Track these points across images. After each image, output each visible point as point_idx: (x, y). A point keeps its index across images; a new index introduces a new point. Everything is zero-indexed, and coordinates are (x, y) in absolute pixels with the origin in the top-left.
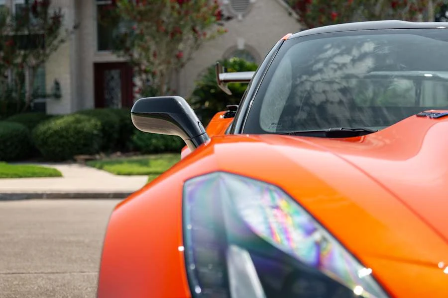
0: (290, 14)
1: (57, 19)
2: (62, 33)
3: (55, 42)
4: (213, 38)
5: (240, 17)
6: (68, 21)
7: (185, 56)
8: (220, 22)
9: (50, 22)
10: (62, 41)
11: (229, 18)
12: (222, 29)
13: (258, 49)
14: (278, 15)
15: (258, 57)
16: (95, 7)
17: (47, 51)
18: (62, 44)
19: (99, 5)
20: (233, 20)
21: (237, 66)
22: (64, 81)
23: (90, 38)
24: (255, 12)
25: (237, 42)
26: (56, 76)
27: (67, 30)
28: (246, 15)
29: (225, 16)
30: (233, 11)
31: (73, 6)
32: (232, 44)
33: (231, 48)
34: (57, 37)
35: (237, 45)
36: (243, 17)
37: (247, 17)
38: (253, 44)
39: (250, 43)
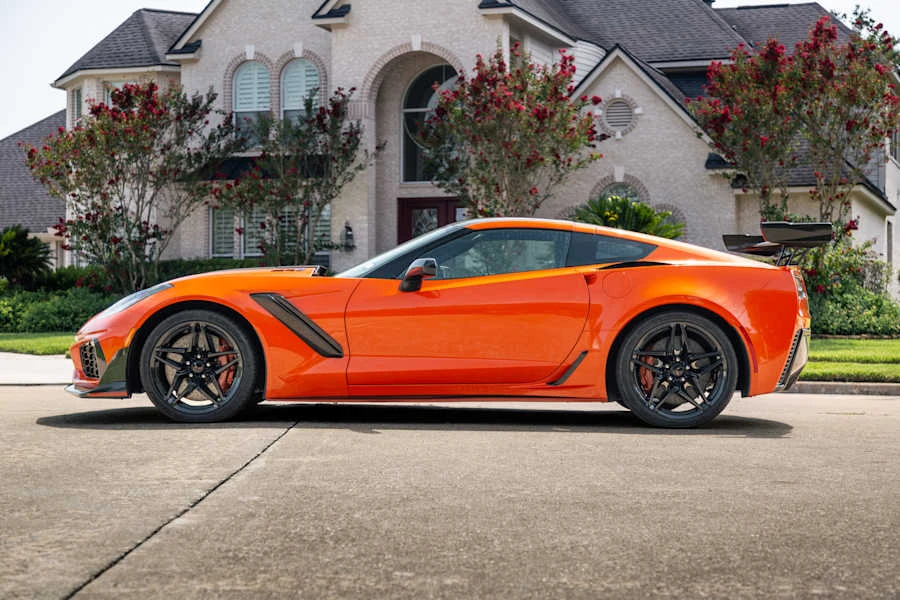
0: (699, 135)
1: (354, 135)
2: (360, 156)
3: (350, 169)
4: (580, 164)
5: (619, 135)
6: (368, 141)
7: (542, 192)
8: (592, 143)
9: (343, 139)
10: (360, 168)
11: (604, 137)
12: (595, 152)
13: (644, 182)
14: (676, 132)
15: (643, 193)
16: (402, 117)
17: (339, 182)
18: (361, 172)
19: (406, 114)
20: (609, 140)
21: (618, 208)
22: (358, 225)
23: (393, 162)
24: (640, 127)
25: (614, 171)
26: (348, 218)
27: (366, 151)
28: (627, 133)
29: (599, 134)
30: (608, 126)
31: (373, 117)
32: (606, 174)
33: (605, 179)
34: (353, 161)
35: (613, 176)
36: (623, 134)
37: (629, 135)
38: (637, 174)
39: (632, 173)
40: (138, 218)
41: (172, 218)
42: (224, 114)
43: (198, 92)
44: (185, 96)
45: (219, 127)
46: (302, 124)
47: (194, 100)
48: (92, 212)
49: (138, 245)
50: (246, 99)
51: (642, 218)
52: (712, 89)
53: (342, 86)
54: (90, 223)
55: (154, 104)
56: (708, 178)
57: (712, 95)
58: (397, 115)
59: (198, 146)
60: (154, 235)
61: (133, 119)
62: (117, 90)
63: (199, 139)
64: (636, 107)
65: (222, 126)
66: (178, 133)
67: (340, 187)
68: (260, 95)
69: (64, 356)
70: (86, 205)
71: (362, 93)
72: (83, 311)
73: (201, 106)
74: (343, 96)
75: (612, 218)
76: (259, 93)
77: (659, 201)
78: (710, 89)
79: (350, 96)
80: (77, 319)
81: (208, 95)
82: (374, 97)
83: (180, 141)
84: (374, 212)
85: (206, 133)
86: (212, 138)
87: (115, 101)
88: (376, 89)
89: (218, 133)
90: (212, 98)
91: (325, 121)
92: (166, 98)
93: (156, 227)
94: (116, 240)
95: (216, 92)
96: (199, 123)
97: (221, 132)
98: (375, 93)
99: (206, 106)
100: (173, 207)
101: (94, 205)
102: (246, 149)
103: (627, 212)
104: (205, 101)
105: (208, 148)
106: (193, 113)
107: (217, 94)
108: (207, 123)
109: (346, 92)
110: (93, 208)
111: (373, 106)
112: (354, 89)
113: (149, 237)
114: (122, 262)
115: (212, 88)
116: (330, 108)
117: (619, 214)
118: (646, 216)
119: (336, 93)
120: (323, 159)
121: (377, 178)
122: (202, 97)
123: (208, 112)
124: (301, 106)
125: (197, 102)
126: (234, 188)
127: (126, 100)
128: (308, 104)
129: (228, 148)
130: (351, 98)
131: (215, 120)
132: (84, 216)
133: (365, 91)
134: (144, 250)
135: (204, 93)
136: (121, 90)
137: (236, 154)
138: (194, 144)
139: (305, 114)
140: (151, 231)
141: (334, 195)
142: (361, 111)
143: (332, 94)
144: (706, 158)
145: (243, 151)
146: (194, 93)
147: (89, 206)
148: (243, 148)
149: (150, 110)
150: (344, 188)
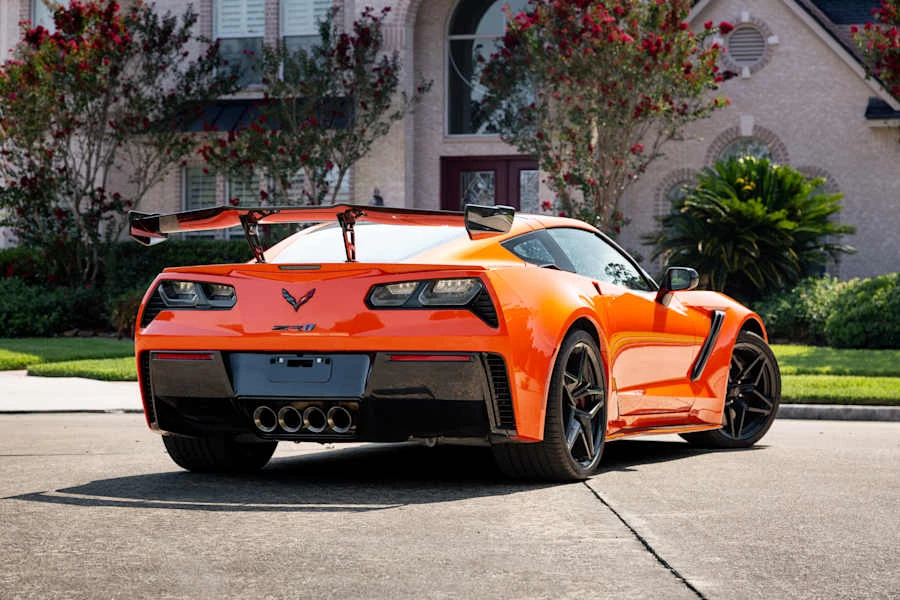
1: (388, 73)
2: (396, 100)
3: (385, 117)
4: (698, 112)
5: (746, 73)
6: (405, 78)
7: (648, 150)
9: (373, 77)
10: (397, 116)
11: (728, 75)
12: (719, 96)
13: (780, 136)
14: (824, 68)
15: (780, 152)
16: (447, 45)
17: (368, 134)
18: (397, 122)
19: (453, 43)
20: (735, 78)
21: (754, 173)
22: (392, 193)
23: (435, 108)
24: (776, 62)
25: (739, 122)
26: (378, 185)
27: (404, 93)
28: (757, 69)
29: (721, 71)
30: (732, 60)
31: (411, 46)
32: (729, 125)
33: (727, 132)
34: (387, 107)
35: (738, 128)
36: (752, 72)
37: (760, 74)
38: (772, 125)
39: (764, 124)
40: (90, 182)
41: (139, 183)
42: (208, 41)
43: (169, 12)
44: (155, 16)
45: (200, 59)
46: (317, 56)
47: (164, 22)
48: (29, 175)
49: (92, 219)
50: (232, 20)
51: (787, 186)
52: (885, 13)
53: (370, 6)
54: (27, 191)
55: (116, 30)
56: (869, 131)
57: (885, 22)
58: (440, 44)
59: (173, 86)
60: (112, 207)
61: (84, 49)
62: (62, 8)
63: (172, 76)
64: (771, 34)
65: (204, 58)
66: (147, 67)
67: (370, 142)
68: (251, 16)
69: (25, 372)
70: (21, 165)
71: (397, 15)
72: (20, 309)
73: (176, 31)
74: (375, 19)
75: (748, 187)
76: (249, 12)
77: (802, 162)
78: (882, 14)
79: (382, 18)
80: (10, 321)
81: (185, 17)
82: (412, 20)
83: (149, 79)
84: (412, 175)
85: (184, 68)
86: (190, 75)
87: (59, 25)
88: (415, 9)
89: (198, 67)
90: (190, 20)
91: (348, 53)
92: (128, 21)
93: (117, 196)
94: (60, 213)
95: (195, 12)
96: (174, 54)
97: (203, 66)
98: (414, 15)
99: (182, 32)
100: (140, 170)
101: (32, 166)
102: (238, 90)
103: (767, 176)
104: (180, 24)
105: (188, 89)
106: (164, 40)
107: (197, 15)
108: (186, 54)
109: (377, 13)
110: (29, 171)
111: (411, 31)
112: (388, 9)
113: (106, 209)
114: (69, 244)
115: (190, 6)
116: (353, 34)
117: (756, 181)
118: (792, 185)
119: (364, 15)
120: (346, 103)
121: (415, 130)
122: (174, 19)
123: (185, 39)
124: (315, 30)
125: (170, 24)
126: (228, 145)
127: (74, 23)
128: (325, 30)
129: (213, 89)
130: (382, 22)
131: (195, 50)
132: (18, 181)
133: (401, 12)
134: (97, 227)
135: (179, 13)
136: (67, 8)
137: (224, 97)
138: (168, 83)
139: (319, 42)
140: (109, 200)
141: (361, 152)
142: (396, 38)
143: (358, 17)
144: (865, 104)
145: (233, 93)
146: (165, 12)
147: (25, 167)
148: (233, 88)
149: (110, 37)
150: (375, 143)
